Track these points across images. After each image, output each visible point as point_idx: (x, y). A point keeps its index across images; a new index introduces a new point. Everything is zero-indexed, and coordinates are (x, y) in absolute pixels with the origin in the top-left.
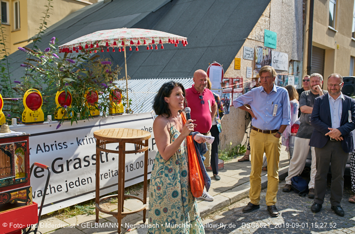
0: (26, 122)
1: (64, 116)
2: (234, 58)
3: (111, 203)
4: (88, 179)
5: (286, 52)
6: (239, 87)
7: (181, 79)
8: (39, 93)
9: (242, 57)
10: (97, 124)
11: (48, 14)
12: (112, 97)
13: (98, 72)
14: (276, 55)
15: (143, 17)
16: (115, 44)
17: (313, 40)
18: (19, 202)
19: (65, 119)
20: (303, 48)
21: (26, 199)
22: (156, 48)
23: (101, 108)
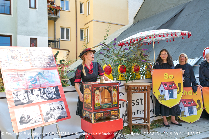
1: (123, 78)
4: (133, 113)
8: (110, 66)
11: (109, 30)
15: (158, 27)
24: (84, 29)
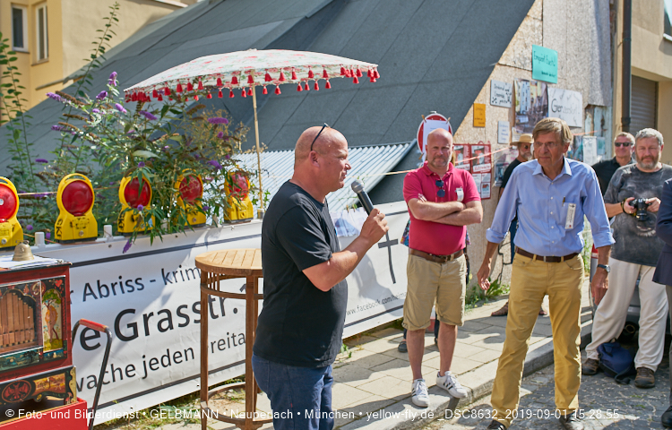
0: (63, 238)
1: (137, 226)
2: (471, 103)
3: (231, 399)
4: (186, 351)
5: (577, 89)
6: (484, 163)
7: (366, 148)
8: (89, 182)
9: (488, 101)
10: (201, 240)
12: (231, 186)
13: (202, 137)
14: (557, 97)
15: (288, 27)
16: (235, 81)
17: (633, 63)
18: (50, 398)
19: (139, 233)
20: (612, 80)
21: (64, 392)
22: (316, 88)
23: (210, 209)
24: (26, 6)
